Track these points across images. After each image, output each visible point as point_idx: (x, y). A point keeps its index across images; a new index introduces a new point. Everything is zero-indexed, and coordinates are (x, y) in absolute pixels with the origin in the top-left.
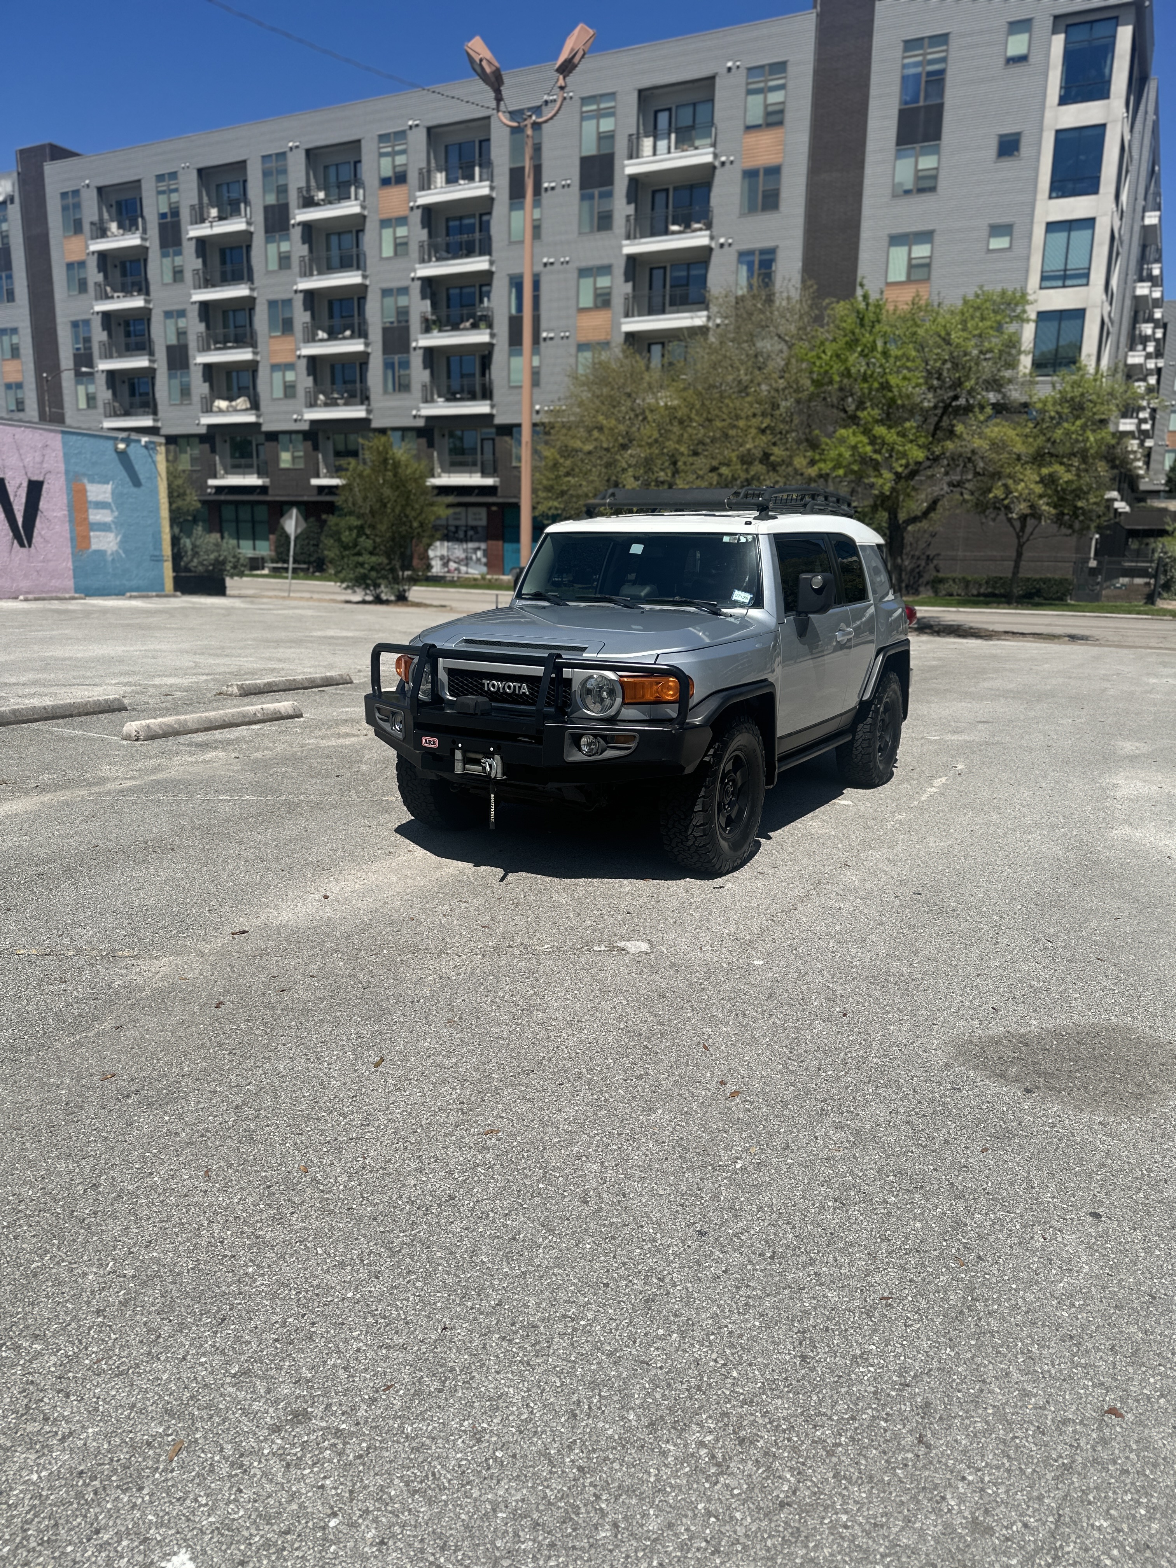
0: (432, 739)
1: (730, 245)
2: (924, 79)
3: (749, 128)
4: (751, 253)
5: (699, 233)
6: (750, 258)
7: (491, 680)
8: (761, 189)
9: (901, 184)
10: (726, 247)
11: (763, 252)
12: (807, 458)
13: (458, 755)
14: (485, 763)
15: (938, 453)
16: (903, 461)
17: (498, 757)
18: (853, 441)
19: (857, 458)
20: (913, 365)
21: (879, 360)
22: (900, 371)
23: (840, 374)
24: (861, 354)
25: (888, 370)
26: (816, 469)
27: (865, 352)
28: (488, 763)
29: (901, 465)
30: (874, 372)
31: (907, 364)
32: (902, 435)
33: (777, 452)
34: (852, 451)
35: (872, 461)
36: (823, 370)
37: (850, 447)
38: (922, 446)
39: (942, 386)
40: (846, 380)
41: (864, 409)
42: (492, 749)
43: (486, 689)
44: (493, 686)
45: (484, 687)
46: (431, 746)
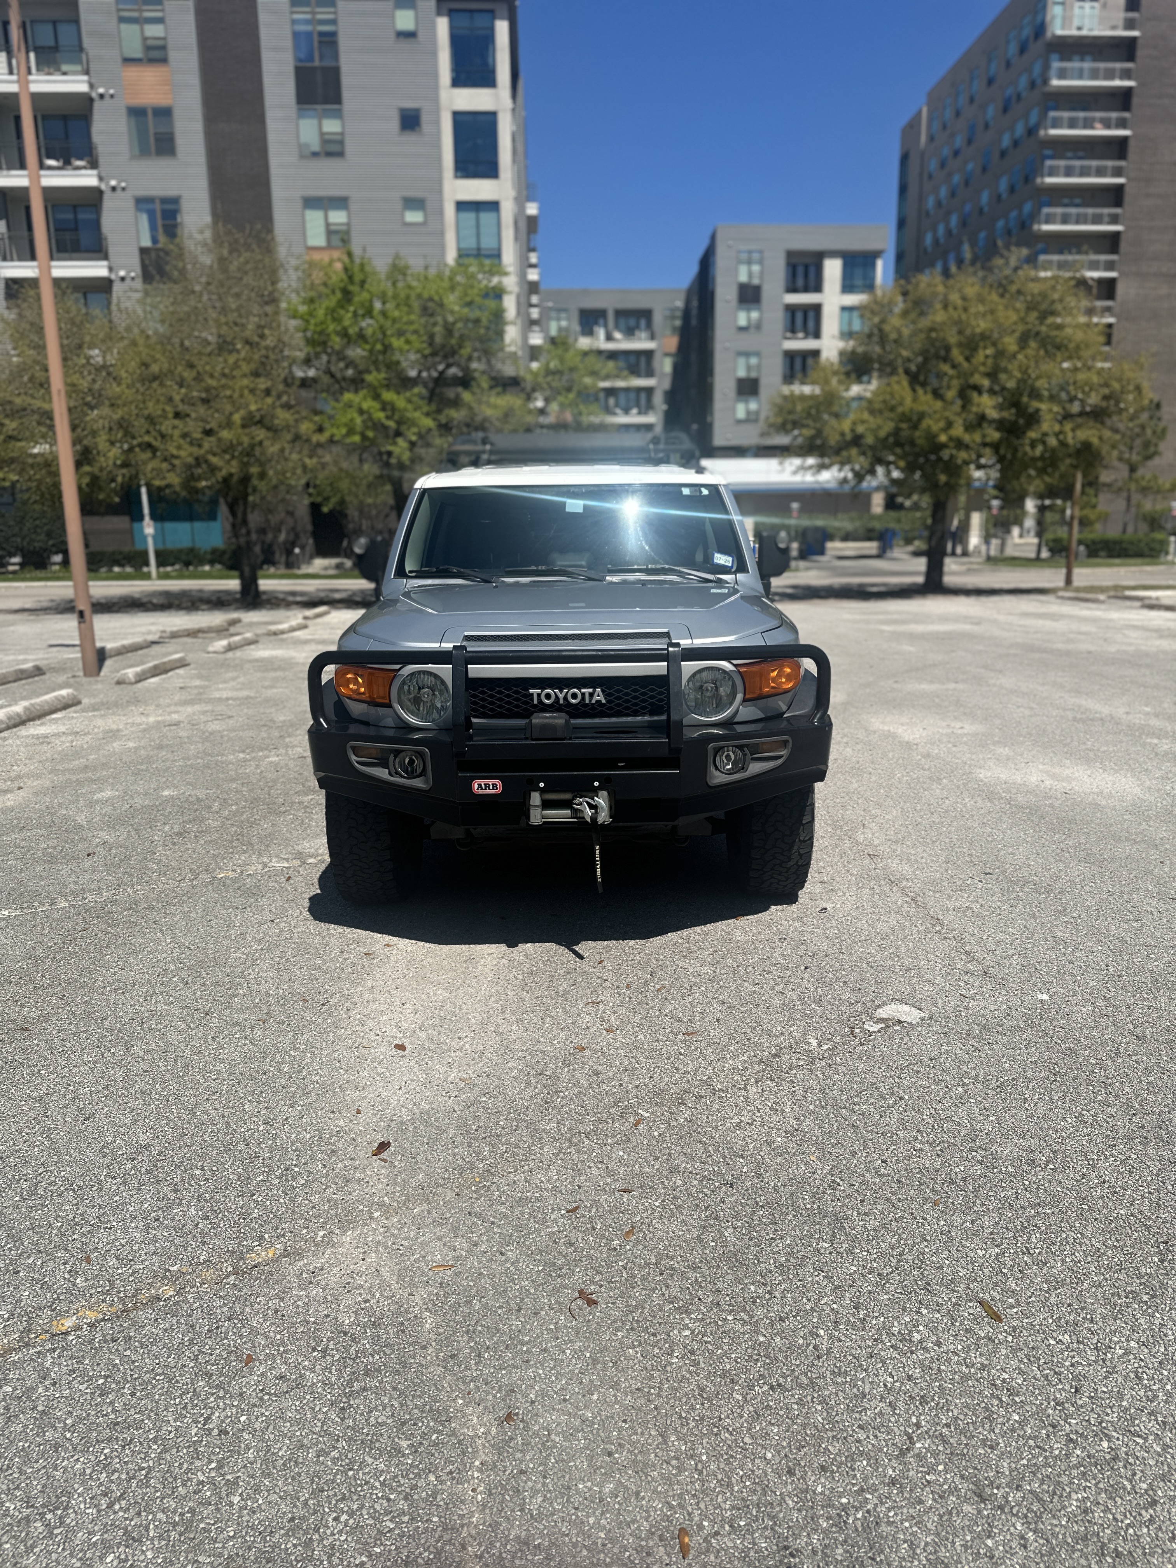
0: (491, 782)
1: (124, 189)
2: (316, 39)
3: (128, 61)
4: (149, 200)
5: (83, 172)
6: (150, 206)
7: (543, 689)
8: (152, 131)
9: (307, 145)
10: (119, 192)
11: (165, 201)
12: (315, 423)
13: (536, 798)
14: (581, 804)
15: (444, 421)
16: (415, 430)
17: (605, 793)
18: (365, 406)
19: (370, 424)
20: (412, 328)
21: (377, 321)
22: (400, 333)
23: (337, 333)
24: (355, 314)
25: (389, 332)
26: (326, 435)
27: (360, 312)
28: (588, 803)
29: (414, 434)
30: (374, 333)
31: (405, 327)
32: (409, 401)
33: (283, 416)
34: (365, 416)
35: (386, 428)
36: (319, 329)
37: (361, 412)
38: (427, 414)
39: (434, 354)
40: (345, 340)
41: (369, 372)
42: (596, 784)
43: (535, 702)
44: (548, 696)
45: (532, 699)
46: (488, 792)
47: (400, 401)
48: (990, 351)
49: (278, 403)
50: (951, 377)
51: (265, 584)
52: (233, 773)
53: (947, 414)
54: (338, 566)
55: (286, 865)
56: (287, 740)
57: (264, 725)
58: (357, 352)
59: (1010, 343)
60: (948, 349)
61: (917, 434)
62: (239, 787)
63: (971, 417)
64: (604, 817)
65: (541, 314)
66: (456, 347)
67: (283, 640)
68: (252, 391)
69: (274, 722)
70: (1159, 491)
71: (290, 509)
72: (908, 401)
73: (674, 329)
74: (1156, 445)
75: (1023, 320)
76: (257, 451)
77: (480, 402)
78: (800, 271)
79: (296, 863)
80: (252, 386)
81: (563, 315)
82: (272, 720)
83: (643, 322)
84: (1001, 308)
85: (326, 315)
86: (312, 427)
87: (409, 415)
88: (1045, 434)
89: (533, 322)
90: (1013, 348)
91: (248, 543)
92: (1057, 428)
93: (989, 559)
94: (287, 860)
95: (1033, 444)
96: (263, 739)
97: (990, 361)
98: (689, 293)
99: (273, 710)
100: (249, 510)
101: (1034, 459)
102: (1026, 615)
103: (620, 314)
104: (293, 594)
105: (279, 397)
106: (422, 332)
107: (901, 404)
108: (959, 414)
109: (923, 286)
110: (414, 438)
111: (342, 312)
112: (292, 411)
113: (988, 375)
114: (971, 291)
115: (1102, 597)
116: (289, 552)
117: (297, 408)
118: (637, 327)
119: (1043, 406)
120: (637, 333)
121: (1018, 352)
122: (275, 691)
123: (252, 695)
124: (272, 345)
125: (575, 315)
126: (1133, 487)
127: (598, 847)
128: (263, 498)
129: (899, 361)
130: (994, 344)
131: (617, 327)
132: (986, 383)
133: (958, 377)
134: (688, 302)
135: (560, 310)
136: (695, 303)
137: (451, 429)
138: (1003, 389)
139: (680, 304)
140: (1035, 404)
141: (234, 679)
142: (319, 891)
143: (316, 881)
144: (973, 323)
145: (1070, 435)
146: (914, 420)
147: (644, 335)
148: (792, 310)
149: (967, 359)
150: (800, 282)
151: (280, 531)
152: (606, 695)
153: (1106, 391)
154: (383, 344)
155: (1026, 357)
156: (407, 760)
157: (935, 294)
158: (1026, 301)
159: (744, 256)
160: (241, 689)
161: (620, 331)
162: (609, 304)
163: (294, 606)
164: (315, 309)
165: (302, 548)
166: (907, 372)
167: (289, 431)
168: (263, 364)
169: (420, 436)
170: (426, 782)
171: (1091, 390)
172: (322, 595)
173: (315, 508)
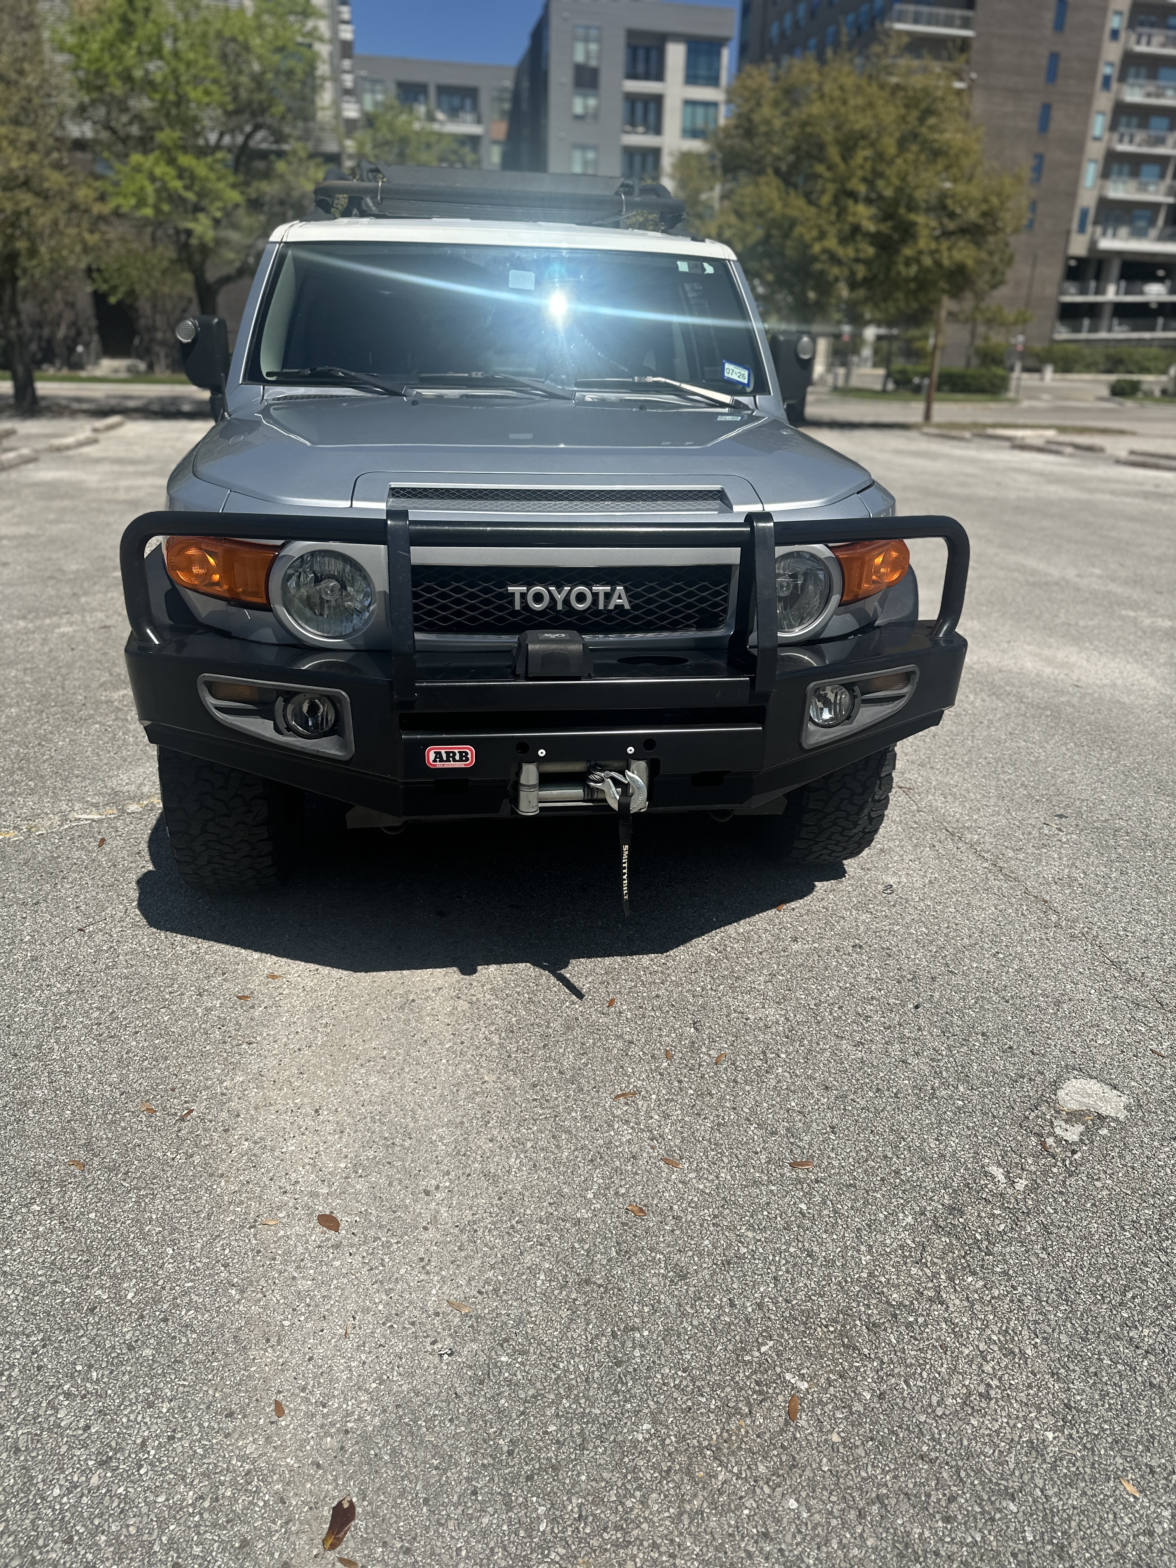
0: (456, 749)
7: (530, 585)
12: (96, 189)
13: (530, 774)
14: (602, 781)
15: (254, 196)
16: (219, 204)
17: (643, 764)
18: (158, 171)
19: (164, 195)
20: (212, 75)
21: (168, 63)
22: (197, 80)
23: (119, 75)
24: (139, 52)
25: (183, 79)
26: (111, 204)
27: (147, 48)
28: (614, 780)
29: (219, 209)
30: (165, 79)
31: (203, 74)
32: (211, 168)
33: (55, 179)
34: (158, 184)
35: (183, 200)
36: (93, 68)
37: (153, 178)
38: (234, 186)
39: (238, 112)
40: (128, 87)
41: (161, 129)
42: (631, 750)
43: (517, 607)
44: (538, 598)
45: (512, 602)
46: (452, 764)
47: (200, 168)
48: (868, 153)
49: (46, 162)
50: (827, 180)
51: (44, 388)
52: (10, 652)
53: (821, 222)
54: (129, 369)
55: (96, 817)
56: (83, 600)
57: (51, 577)
58: (143, 104)
59: (889, 145)
60: (822, 147)
61: (789, 243)
62: (21, 675)
63: (847, 228)
64: (639, 803)
65: (355, 81)
66: (266, 104)
67: (69, 458)
68: (12, 142)
69: (64, 572)
70: (1003, 324)
71: (70, 299)
72: (778, 205)
73: (503, 113)
74: (1003, 274)
75: (903, 119)
76: (24, 222)
77: (297, 174)
78: (641, 54)
79: (111, 812)
80: (12, 136)
81: (379, 87)
82: (60, 570)
83: (468, 103)
84: (881, 102)
85: (102, 50)
86: (92, 194)
87: (210, 185)
88: (920, 252)
89: (347, 92)
90: (892, 150)
91: (20, 338)
92: (933, 246)
93: (836, 389)
94: (96, 806)
95: (908, 263)
96: (50, 598)
97: (868, 166)
98: (520, 70)
99: (61, 554)
100: (19, 298)
101: (907, 280)
102: (898, 452)
103: (444, 90)
104: (79, 400)
105: (48, 153)
106: (224, 82)
107: (770, 209)
108: (832, 223)
109: (796, 71)
110: (218, 214)
111: (124, 48)
112: (65, 172)
113: (864, 180)
114: (849, 82)
115: (967, 434)
116: (72, 350)
117: (71, 169)
118: (462, 108)
119: (920, 219)
120: (462, 115)
121: (898, 156)
122: (62, 526)
123: (33, 531)
124: (35, 84)
125: (393, 89)
126: (979, 317)
127: (626, 848)
128: (36, 285)
129: (769, 159)
130: (872, 144)
131: (439, 106)
132: (862, 189)
133: (834, 181)
134: (518, 82)
135: (374, 81)
136: (526, 84)
137: (262, 205)
138: (881, 197)
139: (508, 84)
140: (913, 217)
141: (9, 509)
142: (151, 867)
143: (144, 846)
144: (852, 117)
145: (946, 254)
146: (787, 226)
147: (469, 117)
148: (632, 99)
149: (845, 159)
150: (641, 68)
151: (58, 325)
152: (631, 597)
153: (985, 207)
154: (177, 94)
155: (905, 161)
156: (305, 708)
157: (809, 82)
158: (906, 97)
159: (581, 32)
160: (18, 524)
161: (443, 111)
162: (432, 79)
163: (80, 415)
164: (87, 41)
165: (87, 345)
166: (777, 172)
167: (63, 199)
168: (24, 109)
169: (228, 214)
170: (344, 746)
171: (970, 204)
172: (113, 402)
173: (99, 298)
